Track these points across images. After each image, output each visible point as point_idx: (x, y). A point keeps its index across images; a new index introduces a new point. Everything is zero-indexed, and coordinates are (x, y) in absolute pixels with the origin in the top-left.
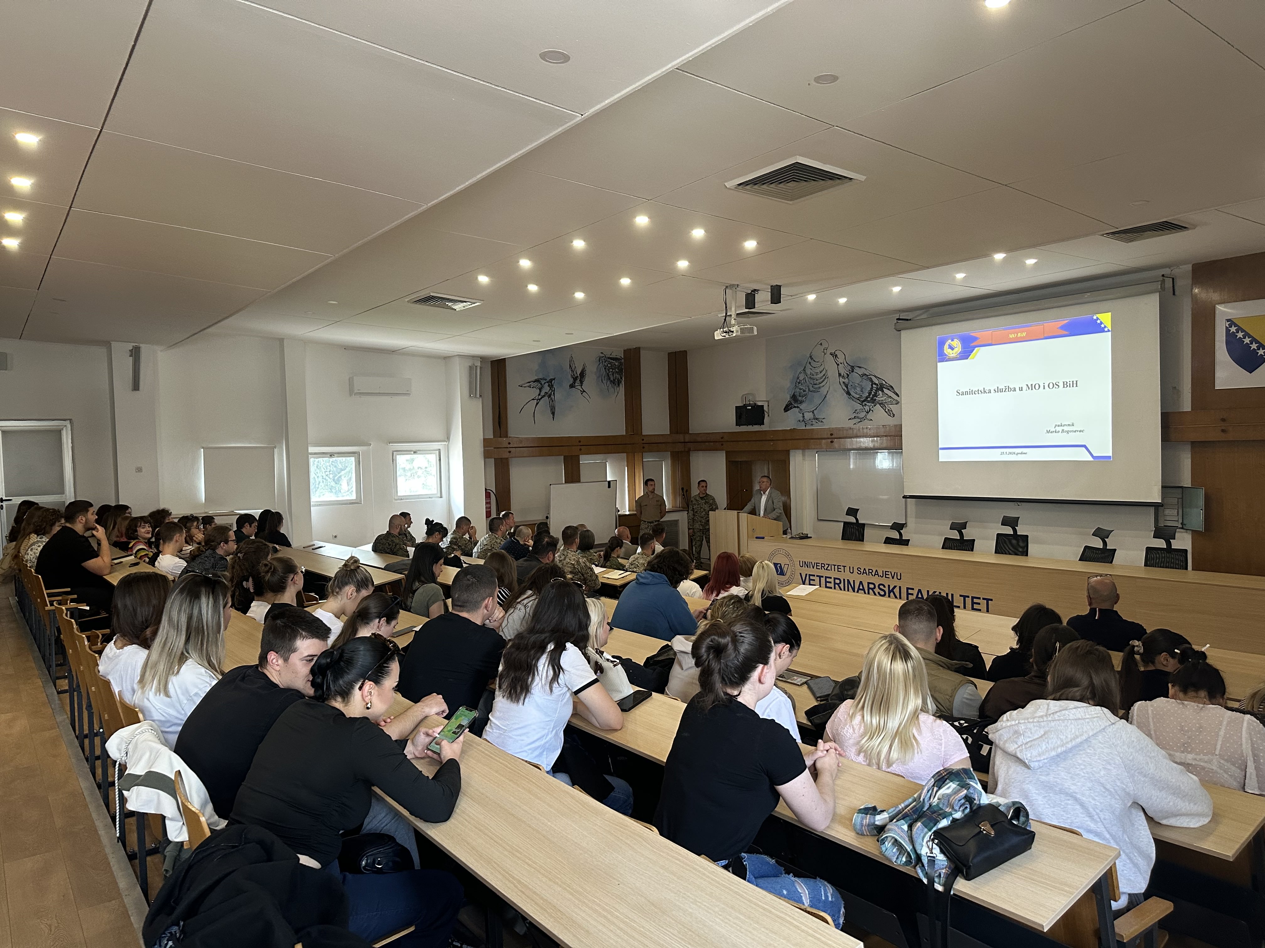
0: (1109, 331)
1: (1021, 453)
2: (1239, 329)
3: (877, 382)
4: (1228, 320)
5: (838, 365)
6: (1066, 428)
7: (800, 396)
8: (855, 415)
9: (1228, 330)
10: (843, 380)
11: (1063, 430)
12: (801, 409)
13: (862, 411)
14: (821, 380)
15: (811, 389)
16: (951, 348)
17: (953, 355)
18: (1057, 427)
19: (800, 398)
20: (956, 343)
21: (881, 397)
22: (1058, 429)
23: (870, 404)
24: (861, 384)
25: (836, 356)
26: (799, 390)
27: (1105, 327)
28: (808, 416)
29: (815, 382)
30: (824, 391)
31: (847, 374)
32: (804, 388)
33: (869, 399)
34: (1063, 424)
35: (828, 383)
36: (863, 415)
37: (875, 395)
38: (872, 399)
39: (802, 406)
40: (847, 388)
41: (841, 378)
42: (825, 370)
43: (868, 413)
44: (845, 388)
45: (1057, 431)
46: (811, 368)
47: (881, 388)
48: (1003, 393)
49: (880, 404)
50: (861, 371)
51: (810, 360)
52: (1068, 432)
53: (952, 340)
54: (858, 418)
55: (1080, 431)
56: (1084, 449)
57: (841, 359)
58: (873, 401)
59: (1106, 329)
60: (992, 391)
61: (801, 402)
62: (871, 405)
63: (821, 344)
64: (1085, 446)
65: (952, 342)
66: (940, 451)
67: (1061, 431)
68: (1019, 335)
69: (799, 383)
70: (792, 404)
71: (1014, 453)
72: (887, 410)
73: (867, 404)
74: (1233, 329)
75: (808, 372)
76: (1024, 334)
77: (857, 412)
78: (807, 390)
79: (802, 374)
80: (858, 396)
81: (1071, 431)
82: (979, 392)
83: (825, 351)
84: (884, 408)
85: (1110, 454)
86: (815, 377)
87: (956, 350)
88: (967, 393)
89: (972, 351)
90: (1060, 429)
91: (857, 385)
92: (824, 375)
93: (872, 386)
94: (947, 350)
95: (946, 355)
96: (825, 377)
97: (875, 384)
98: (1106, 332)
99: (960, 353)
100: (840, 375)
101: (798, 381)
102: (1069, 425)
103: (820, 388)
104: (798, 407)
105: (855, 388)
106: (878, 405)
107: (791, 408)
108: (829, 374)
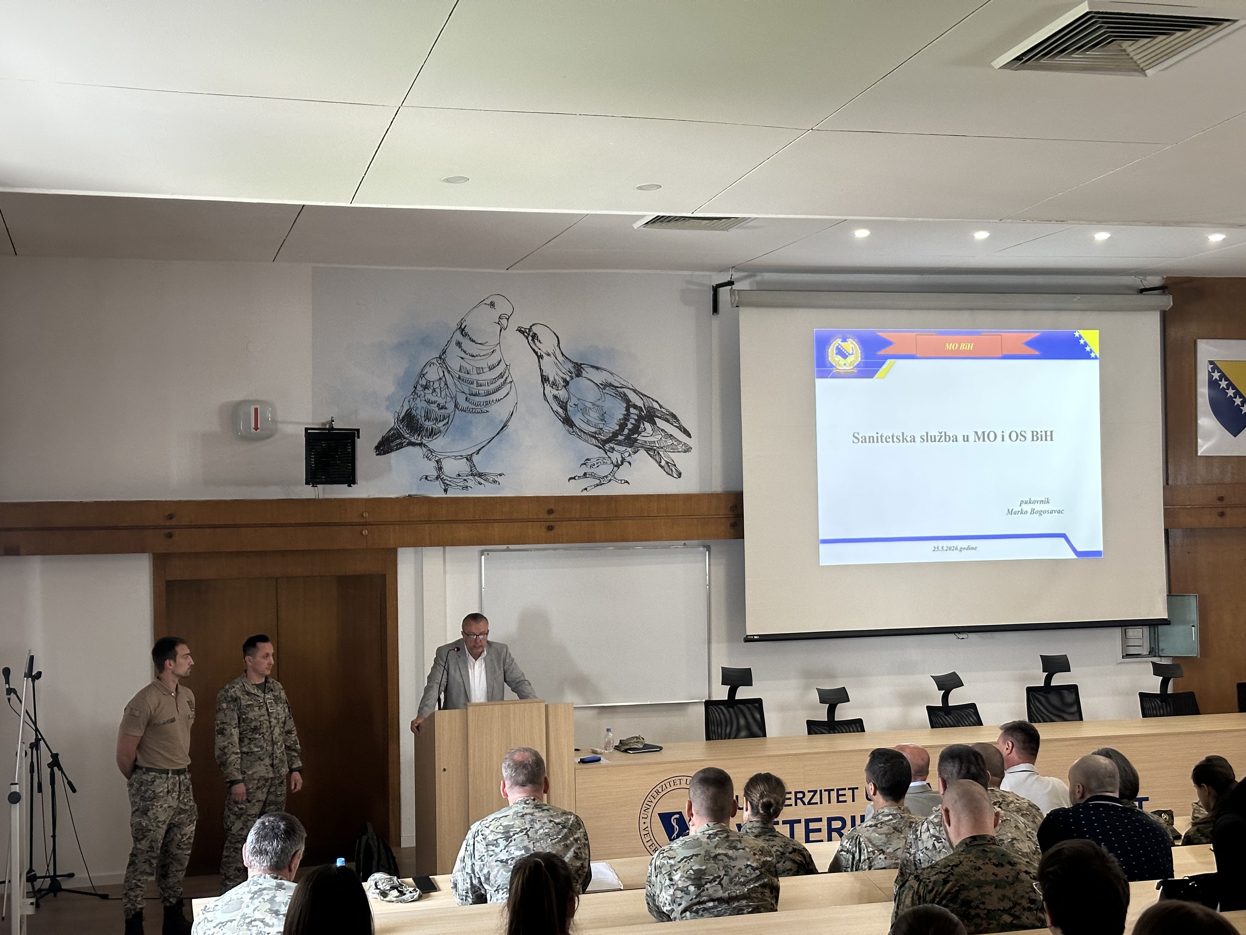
0: (1096, 358)
1: (969, 548)
2: (1223, 376)
3: (640, 403)
4: (1211, 362)
5: (540, 357)
6: (1038, 507)
7: (427, 418)
8: (585, 469)
9: (1210, 377)
10: (555, 392)
11: (1033, 510)
12: (431, 451)
13: (600, 462)
14: (493, 387)
15: (463, 403)
16: (842, 354)
17: (845, 368)
18: (1023, 505)
19: (428, 424)
20: (851, 346)
21: (648, 435)
22: (1025, 507)
23: (623, 448)
24: (599, 403)
25: (534, 336)
26: (424, 404)
27: (1091, 351)
28: (452, 467)
29: (475, 388)
30: (499, 411)
31: (565, 381)
32: (442, 401)
33: (620, 438)
34: (1033, 499)
35: (513, 393)
36: (605, 470)
37: (636, 430)
38: (628, 437)
39: (436, 444)
40: (565, 408)
41: (548, 388)
42: (502, 366)
43: (618, 466)
44: (560, 411)
45: (1024, 510)
46: (463, 355)
47: (650, 416)
48: (937, 443)
49: (648, 450)
50: (599, 377)
51: (458, 336)
52: (1040, 513)
53: (844, 340)
54: (593, 476)
55: (1059, 512)
56: (1063, 540)
57: (547, 344)
58: (630, 442)
59: (1093, 355)
60: (918, 439)
61: (432, 433)
62: (625, 451)
63: (492, 305)
64: (1063, 536)
65: (843, 344)
66: (822, 547)
67: (1029, 512)
68: (963, 347)
69: (426, 387)
70: (400, 436)
71: (956, 549)
72: (663, 463)
73: (617, 447)
74: (1216, 375)
75: (454, 361)
76: (970, 347)
77: (589, 463)
78: (451, 406)
79: (434, 368)
80: (593, 430)
81: (1045, 512)
82: (895, 439)
83: (504, 322)
84: (657, 458)
85: (1100, 548)
86: (474, 377)
87: (850, 359)
88: (871, 439)
89: (881, 365)
90: (1027, 508)
91: (590, 405)
92: (501, 376)
93: (627, 409)
94: (833, 357)
95: (832, 366)
96: (504, 380)
97: (635, 407)
98: (1093, 358)
99: (858, 366)
100: (545, 379)
101: (424, 382)
102: (1042, 502)
103: (487, 403)
104: (421, 445)
105: (584, 411)
106: (642, 453)
107: (400, 446)
108: (515, 374)
